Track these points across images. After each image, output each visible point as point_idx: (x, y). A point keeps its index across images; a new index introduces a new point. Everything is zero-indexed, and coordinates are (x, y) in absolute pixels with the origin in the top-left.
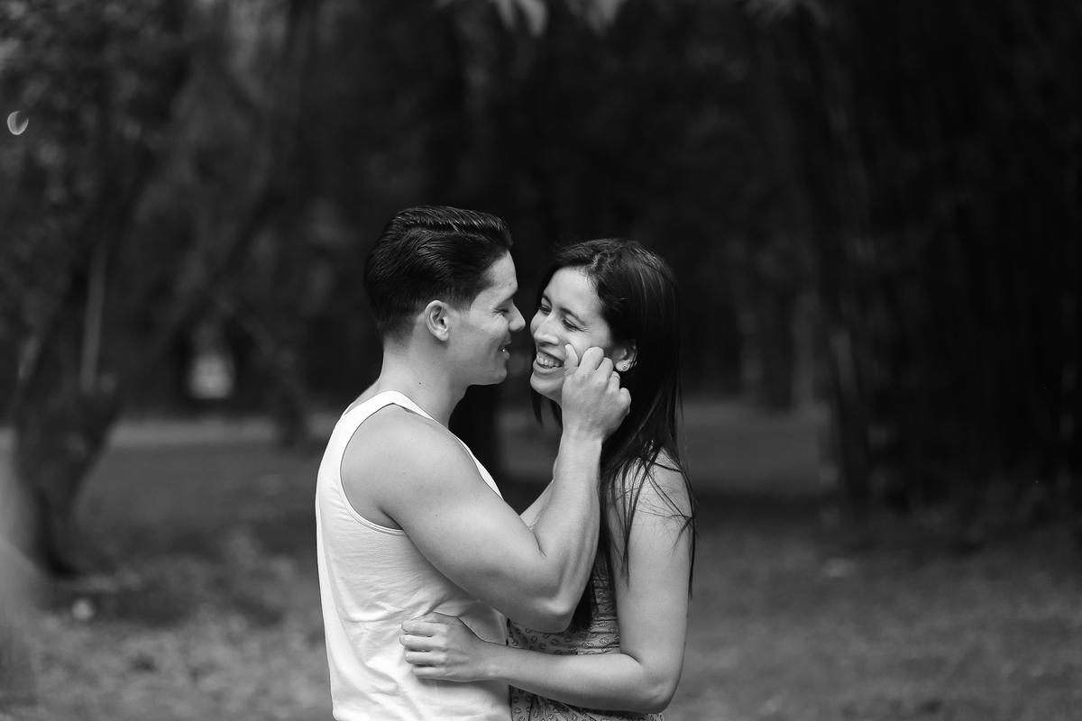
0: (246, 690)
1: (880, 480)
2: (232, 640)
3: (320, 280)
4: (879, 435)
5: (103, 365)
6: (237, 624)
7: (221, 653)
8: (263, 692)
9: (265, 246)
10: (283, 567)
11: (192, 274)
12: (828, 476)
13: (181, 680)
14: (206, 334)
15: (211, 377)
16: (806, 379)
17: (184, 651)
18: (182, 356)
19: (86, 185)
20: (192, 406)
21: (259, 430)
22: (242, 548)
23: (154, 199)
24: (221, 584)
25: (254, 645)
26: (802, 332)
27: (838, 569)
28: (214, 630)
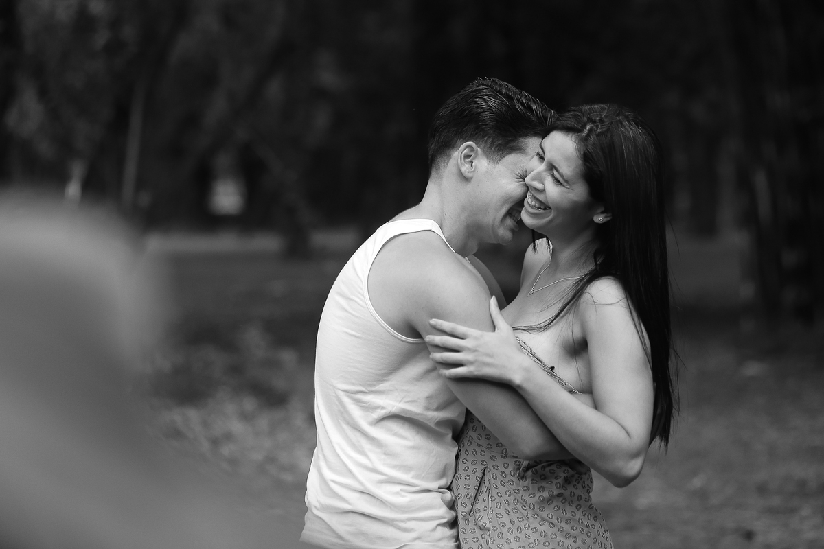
0: (258, 456)
1: (790, 296)
2: (245, 417)
3: (322, 119)
4: (790, 258)
5: (140, 184)
6: (249, 404)
7: (237, 427)
8: (271, 460)
9: (275, 89)
10: (288, 357)
11: (217, 108)
12: (747, 291)
13: (205, 446)
14: (223, 160)
15: (227, 197)
16: (728, 210)
17: (205, 424)
18: (204, 181)
19: (129, 32)
20: (212, 222)
21: (268, 243)
22: (254, 340)
23: (185, 45)
24: (236, 370)
25: (263, 422)
26: (726, 169)
27: (753, 369)
28: (230, 408)
